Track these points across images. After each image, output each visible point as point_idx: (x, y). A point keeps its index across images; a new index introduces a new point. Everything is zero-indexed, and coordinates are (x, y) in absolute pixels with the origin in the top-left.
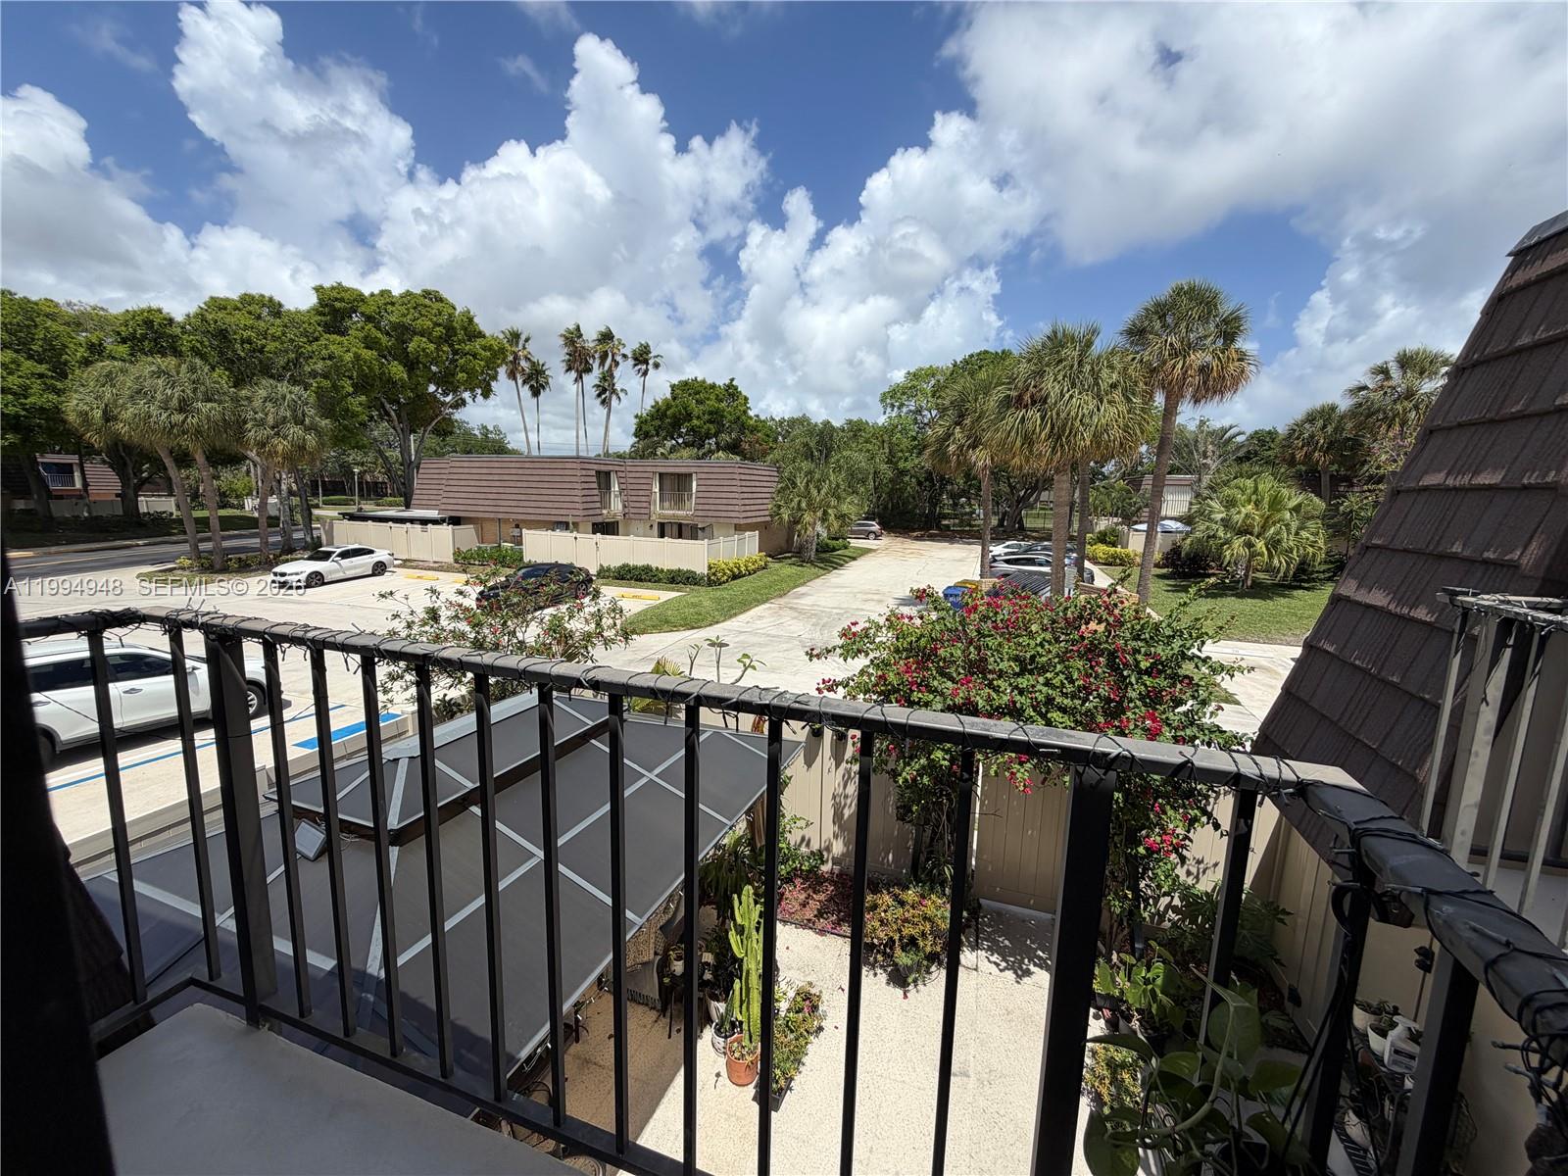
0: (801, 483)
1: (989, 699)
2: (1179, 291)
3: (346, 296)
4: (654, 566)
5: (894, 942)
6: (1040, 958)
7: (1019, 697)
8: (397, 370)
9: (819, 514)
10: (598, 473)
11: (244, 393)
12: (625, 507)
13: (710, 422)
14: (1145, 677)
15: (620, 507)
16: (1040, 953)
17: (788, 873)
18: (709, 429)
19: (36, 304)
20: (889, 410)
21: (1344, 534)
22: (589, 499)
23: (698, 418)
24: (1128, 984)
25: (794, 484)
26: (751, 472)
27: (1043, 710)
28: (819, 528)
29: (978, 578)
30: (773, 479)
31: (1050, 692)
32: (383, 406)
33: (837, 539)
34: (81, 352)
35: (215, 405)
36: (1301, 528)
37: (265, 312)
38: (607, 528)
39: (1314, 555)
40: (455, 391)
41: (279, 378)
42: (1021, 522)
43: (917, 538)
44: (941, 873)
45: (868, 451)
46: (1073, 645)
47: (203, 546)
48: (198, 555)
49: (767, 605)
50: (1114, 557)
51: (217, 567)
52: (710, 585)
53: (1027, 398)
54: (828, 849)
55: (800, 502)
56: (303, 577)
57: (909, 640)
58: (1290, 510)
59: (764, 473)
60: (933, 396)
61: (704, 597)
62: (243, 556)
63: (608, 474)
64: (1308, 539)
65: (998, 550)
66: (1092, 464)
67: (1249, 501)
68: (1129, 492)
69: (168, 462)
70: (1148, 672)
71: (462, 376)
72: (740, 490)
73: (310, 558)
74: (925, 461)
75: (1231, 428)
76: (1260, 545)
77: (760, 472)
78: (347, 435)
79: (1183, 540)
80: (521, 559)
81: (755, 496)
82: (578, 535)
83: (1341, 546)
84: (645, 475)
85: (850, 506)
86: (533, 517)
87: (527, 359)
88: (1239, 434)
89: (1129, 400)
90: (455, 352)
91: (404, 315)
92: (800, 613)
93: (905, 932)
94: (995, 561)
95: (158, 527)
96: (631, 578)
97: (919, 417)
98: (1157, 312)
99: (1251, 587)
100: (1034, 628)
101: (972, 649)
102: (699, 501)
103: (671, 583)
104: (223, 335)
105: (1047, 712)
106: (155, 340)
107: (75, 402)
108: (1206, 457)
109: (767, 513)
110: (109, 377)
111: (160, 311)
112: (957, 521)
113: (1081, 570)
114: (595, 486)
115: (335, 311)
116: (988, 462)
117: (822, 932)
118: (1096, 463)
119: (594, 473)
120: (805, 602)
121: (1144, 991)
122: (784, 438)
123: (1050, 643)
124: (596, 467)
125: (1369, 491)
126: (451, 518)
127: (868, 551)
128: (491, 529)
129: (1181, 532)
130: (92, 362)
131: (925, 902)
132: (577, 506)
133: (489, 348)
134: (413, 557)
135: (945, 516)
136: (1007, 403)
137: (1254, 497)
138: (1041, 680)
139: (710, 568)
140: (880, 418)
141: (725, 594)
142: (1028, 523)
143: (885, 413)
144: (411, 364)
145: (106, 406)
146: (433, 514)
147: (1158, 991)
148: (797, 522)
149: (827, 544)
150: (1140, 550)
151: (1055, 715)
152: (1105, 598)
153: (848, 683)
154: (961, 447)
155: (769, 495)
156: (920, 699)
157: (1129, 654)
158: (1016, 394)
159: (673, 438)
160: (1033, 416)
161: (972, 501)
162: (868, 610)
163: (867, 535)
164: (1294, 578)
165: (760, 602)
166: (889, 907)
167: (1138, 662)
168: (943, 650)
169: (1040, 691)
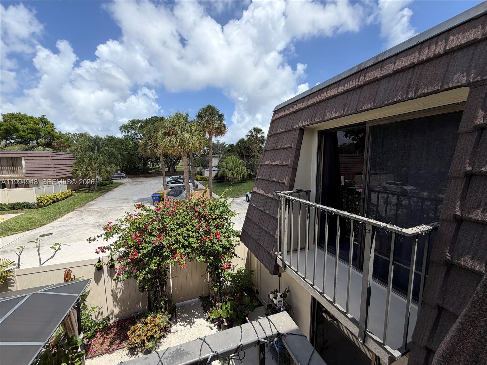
0: (86, 160)
1: (168, 241)
2: (208, 107)
5: (144, 341)
6: (197, 315)
7: (178, 237)
9: (97, 171)
13: (32, 133)
14: (214, 221)
16: (197, 313)
18: (31, 137)
20: (123, 133)
23: (23, 131)
24: (222, 311)
25: (83, 161)
26: (58, 156)
27: (187, 239)
28: (98, 177)
29: (163, 190)
30: (71, 158)
31: (188, 232)
33: (107, 180)
36: (242, 168)
39: (245, 174)
42: (175, 169)
44: (160, 305)
46: (193, 215)
50: (202, 178)
52: (39, 207)
53: (171, 133)
54: (112, 313)
55: (86, 168)
57: (135, 225)
58: (239, 164)
59: (66, 156)
60: (140, 129)
61: (36, 214)
64: (243, 171)
65: (169, 179)
66: (193, 152)
70: (215, 219)
72: (53, 164)
75: (224, 143)
76: (234, 173)
77: (64, 156)
79: (218, 173)
81: (62, 166)
89: (200, 136)
92: (92, 212)
93: (148, 335)
94: (168, 183)
97: (136, 136)
98: (204, 112)
99: (234, 183)
100: (181, 211)
101: (160, 224)
102: (27, 169)
103: (13, 210)
105: (188, 239)
109: (70, 173)
112: (154, 170)
113: (194, 183)
116: (161, 152)
117: (112, 352)
118: (194, 152)
120: (94, 208)
121: (226, 312)
122: (76, 141)
123: (186, 216)
125: (253, 159)
127: (121, 184)
129: (217, 171)
131: (155, 319)
135: (150, 169)
136: (165, 134)
137: (231, 161)
138: (185, 229)
139: (38, 199)
140: (120, 135)
141: (49, 210)
142: (177, 170)
143: (122, 134)
147: (229, 310)
149: (102, 183)
150: (208, 176)
151: (191, 240)
152: (201, 199)
153: (110, 247)
154: (151, 148)
155: (70, 165)
156: (142, 247)
157: (209, 215)
158: (167, 131)
159: (7, 140)
160: (174, 139)
161: (159, 164)
162: (124, 207)
163: (120, 178)
164: (242, 180)
165: (69, 211)
166: (140, 328)
167: (212, 217)
168: (149, 226)
169: (185, 233)
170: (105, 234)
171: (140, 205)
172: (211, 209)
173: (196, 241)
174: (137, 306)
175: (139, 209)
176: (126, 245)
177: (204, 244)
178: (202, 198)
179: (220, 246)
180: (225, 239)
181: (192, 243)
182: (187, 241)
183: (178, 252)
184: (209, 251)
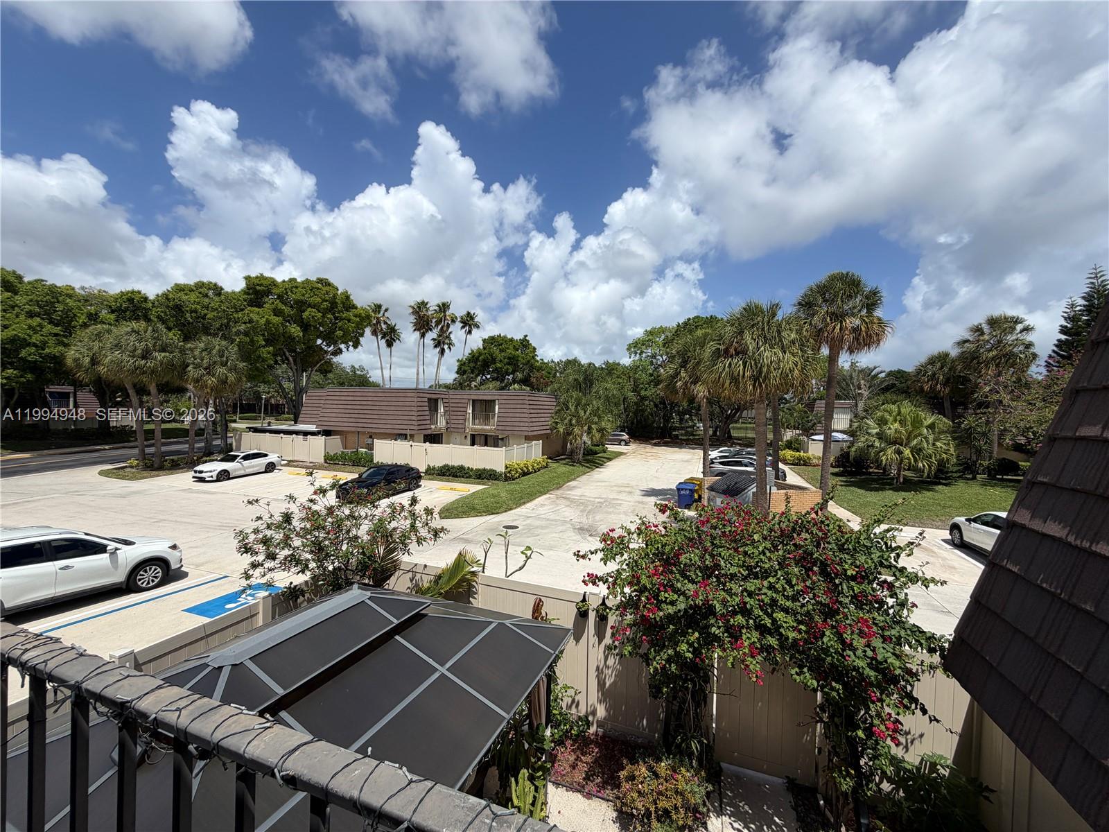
0: (572, 407)
1: (724, 603)
2: (833, 278)
3: (264, 282)
4: (466, 466)
5: (651, 813)
7: (748, 599)
8: (295, 330)
9: (586, 428)
10: (430, 399)
11: (189, 345)
12: (447, 423)
13: (508, 364)
14: (853, 583)
15: (444, 423)
16: (776, 819)
17: (560, 737)
18: (508, 369)
19: (60, 288)
20: (633, 355)
21: (967, 443)
22: (422, 418)
23: (501, 361)
25: (568, 408)
26: (536, 399)
27: (769, 611)
28: (585, 438)
29: (701, 476)
30: (552, 404)
31: (774, 595)
32: (285, 354)
33: (598, 445)
34: (82, 319)
35: (167, 354)
36: (936, 440)
37: (211, 293)
38: (434, 438)
39: (948, 460)
40: (335, 343)
41: (214, 335)
42: (729, 432)
43: (655, 445)
44: (689, 747)
45: (619, 383)
46: (789, 554)
47: (148, 450)
48: (143, 456)
49: (547, 496)
50: (799, 459)
51: (156, 466)
52: (506, 480)
53: (732, 350)
54: (594, 713)
55: (571, 420)
56: (215, 474)
57: (656, 546)
58: (927, 427)
59: (546, 399)
60: (664, 346)
61: (502, 489)
62: (175, 458)
63: (436, 400)
64: (941, 447)
65: (714, 454)
67: (895, 420)
68: (806, 412)
69: (131, 392)
70: (854, 579)
71: (339, 333)
72: (528, 411)
73: (222, 460)
74: (659, 391)
75: (875, 368)
76: (907, 452)
77: (542, 399)
78: (256, 374)
79: (849, 447)
80: (372, 460)
81: (540, 415)
82: (413, 444)
83: (967, 453)
84: (463, 401)
85: (607, 423)
86: (382, 431)
87: (385, 323)
88: (881, 372)
89: (803, 351)
90: (336, 318)
91: (303, 295)
92: (571, 502)
93: (660, 805)
94: (713, 463)
95: (121, 436)
96: (450, 475)
97: (654, 360)
98: (818, 292)
99: (904, 483)
100: (756, 537)
101: (707, 556)
102: (500, 419)
103: (479, 478)
104: (178, 308)
105: (772, 613)
106: (134, 311)
107: (73, 352)
108: (860, 389)
109: (548, 427)
110: (99, 336)
111: (139, 292)
112: (683, 432)
113: (777, 469)
114: (427, 408)
115: (256, 292)
116: (706, 394)
117: (588, 796)
119: (426, 400)
120: (575, 493)
122: (561, 373)
123: (770, 551)
124: (428, 396)
125: (982, 413)
126: (324, 431)
127: (619, 454)
128: (352, 439)
129: (847, 441)
130: (89, 326)
131: (677, 776)
132: (414, 423)
133: (359, 316)
134: (295, 459)
135: (675, 429)
136: (717, 354)
137: (898, 418)
138: (766, 583)
139: (506, 468)
140: (626, 361)
141: (518, 487)
142: (735, 434)
143: (630, 357)
144: (305, 326)
145: (94, 354)
146: (312, 428)
148: (569, 434)
149: (591, 450)
150: (819, 454)
151: (779, 615)
152: (813, 515)
153: (607, 579)
154: (686, 383)
155: (549, 415)
156: (666, 598)
157: (838, 564)
158: (723, 348)
159: (483, 375)
160: (738, 363)
161: (694, 418)
162: (622, 500)
163: (619, 442)
164: (936, 476)
165: (542, 493)
166: (645, 778)
167: (846, 570)
168: (684, 556)
169: (765, 594)
170: (603, 550)
171: (666, 505)
172: (841, 548)
173: (795, 625)
174: (639, 724)
175: (664, 513)
176: (636, 585)
177: (816, 638)
178: (816, 513)
179: (869, 661)
180: (885, 646)
181: (781, 626)
182: (770, 616)
183: (744, 637)
184: (832, 664)
